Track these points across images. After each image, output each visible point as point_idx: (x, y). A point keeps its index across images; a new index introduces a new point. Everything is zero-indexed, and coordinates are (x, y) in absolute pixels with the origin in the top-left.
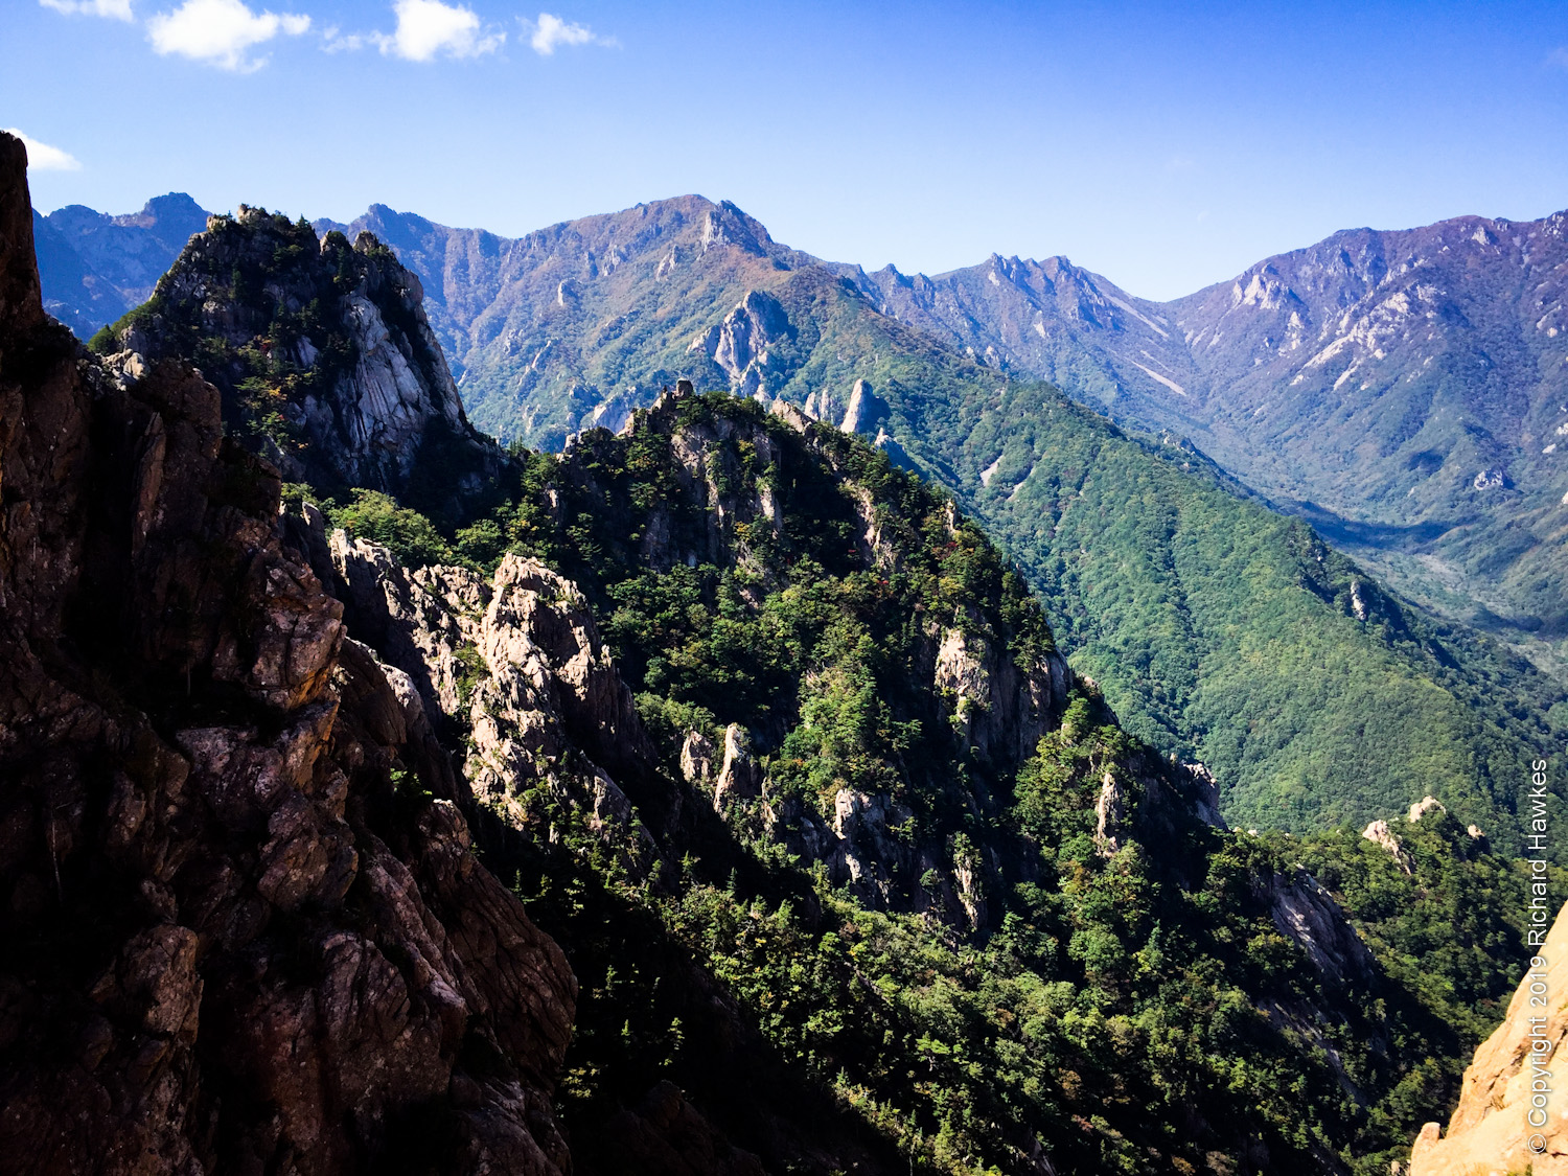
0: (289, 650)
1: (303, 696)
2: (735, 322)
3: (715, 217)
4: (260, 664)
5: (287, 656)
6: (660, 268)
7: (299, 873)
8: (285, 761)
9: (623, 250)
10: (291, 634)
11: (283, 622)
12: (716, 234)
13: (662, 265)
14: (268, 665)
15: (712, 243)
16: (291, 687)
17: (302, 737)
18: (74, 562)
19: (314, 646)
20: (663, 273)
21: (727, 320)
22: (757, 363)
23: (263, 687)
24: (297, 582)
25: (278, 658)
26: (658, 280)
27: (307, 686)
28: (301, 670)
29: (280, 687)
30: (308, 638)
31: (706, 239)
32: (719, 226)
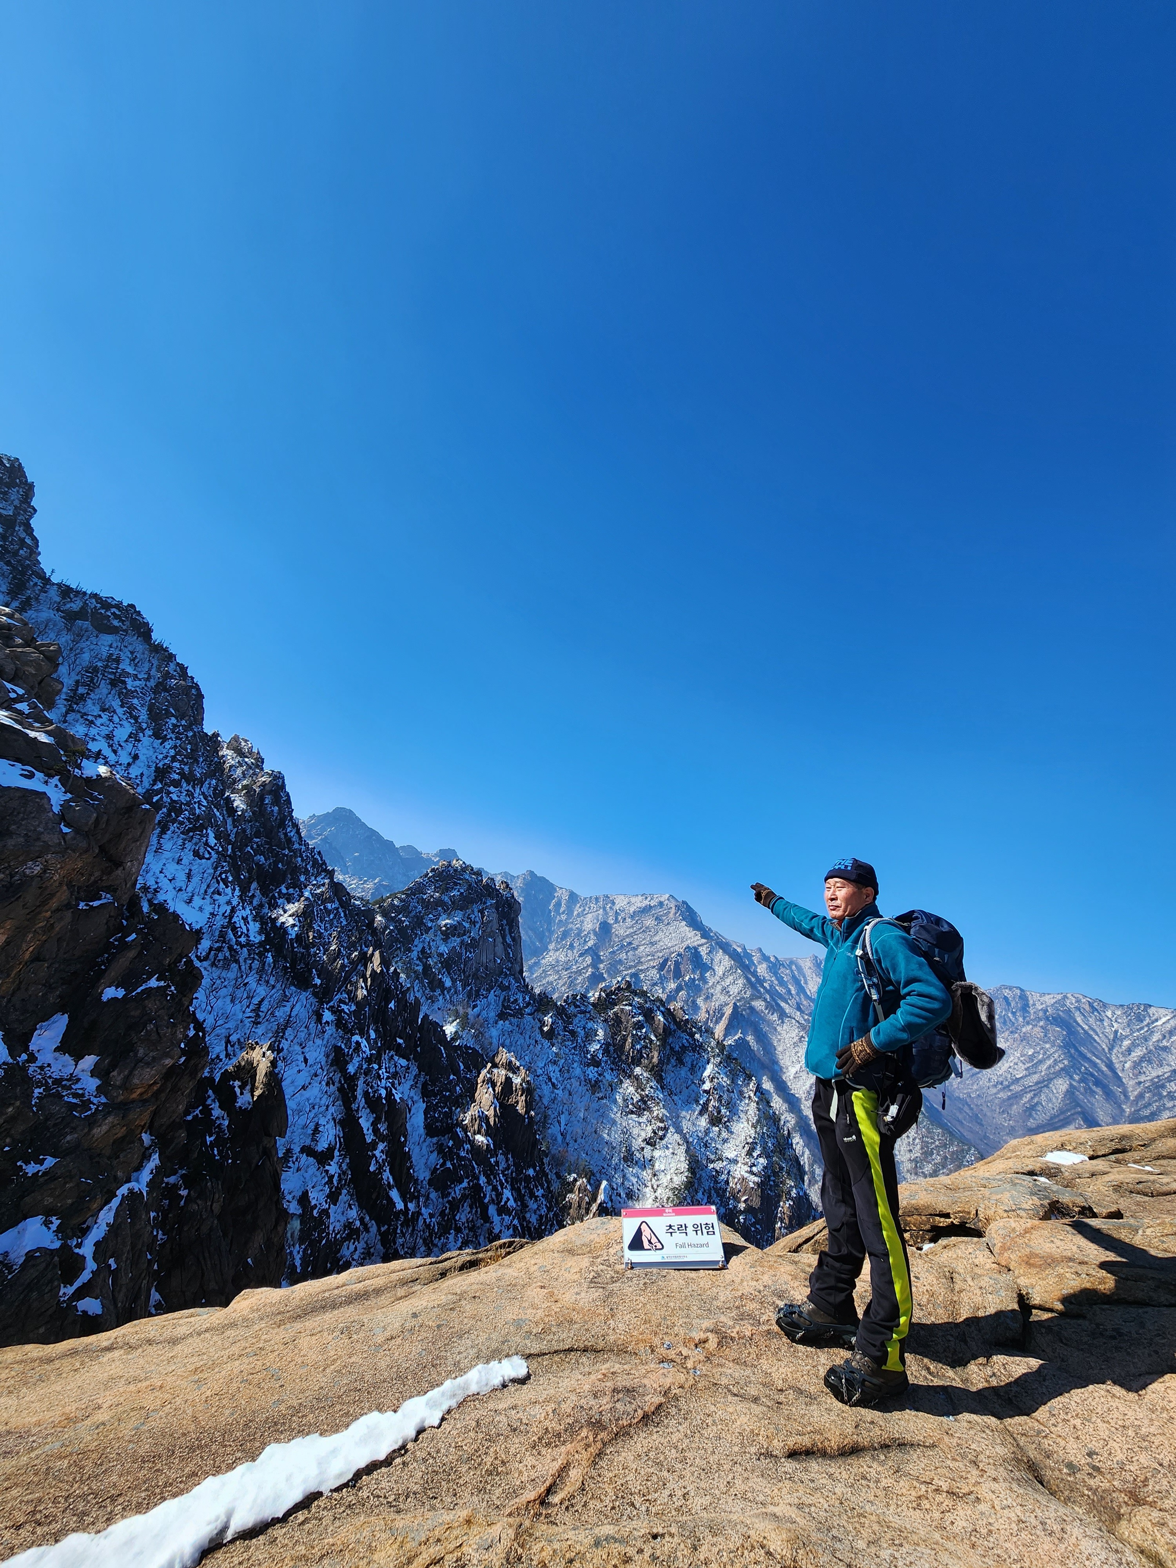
0: (134, 1069)
1: (134, 1096)
4: (115, 1073)
5: (131, 1073)
7: (51, 1200)
8: (90, 1131)
10: (142, 1059)
11: (141, 1052)
14: (119, 1074)
16: (127, 1089)
17: (110, 1119)
18: (59, 996)
19: (148, 1070)
23: (110, 1085)
24: (158, 1034)
25: (126, 1073)
27: (139, 1091)
28: (136, 1081)
29: (120, 1087)
30: (148, 1064)
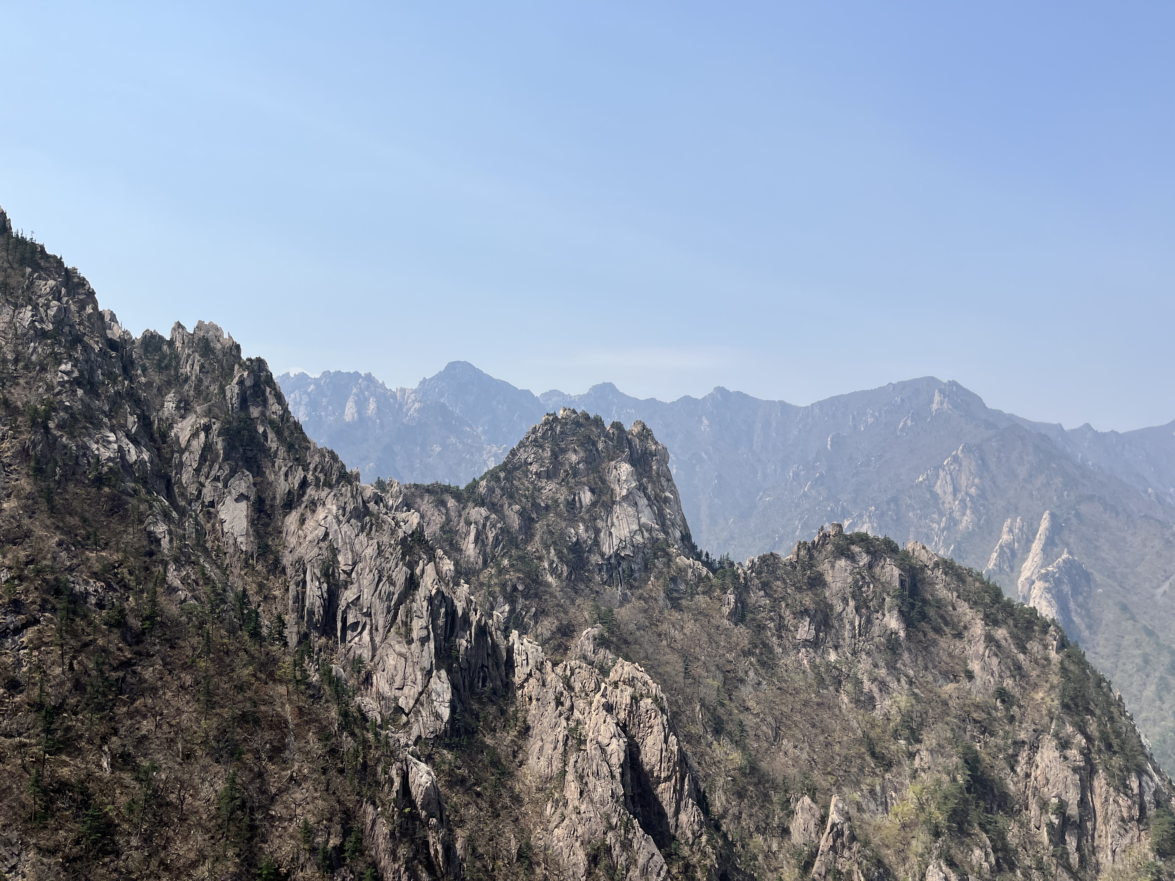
2: (951, 464)
3: (940, 391)
6: (900, 426)
9: (877, 414)
12: (942, 403)
13: (902, 424)
15: (938, 409)
20: (902, 430)
21: (945, 463)
22: (967, 494)
26: (899, 434)
31: (935, 406)
32: (944, 398)
